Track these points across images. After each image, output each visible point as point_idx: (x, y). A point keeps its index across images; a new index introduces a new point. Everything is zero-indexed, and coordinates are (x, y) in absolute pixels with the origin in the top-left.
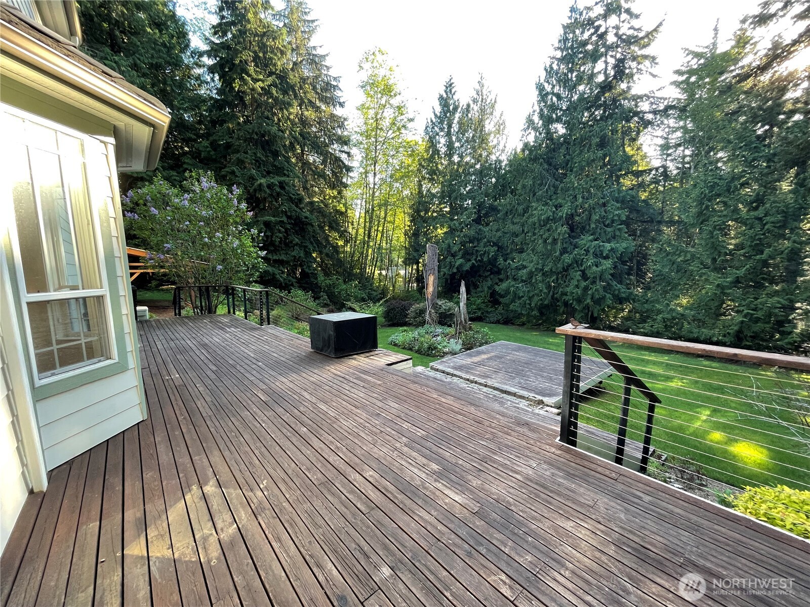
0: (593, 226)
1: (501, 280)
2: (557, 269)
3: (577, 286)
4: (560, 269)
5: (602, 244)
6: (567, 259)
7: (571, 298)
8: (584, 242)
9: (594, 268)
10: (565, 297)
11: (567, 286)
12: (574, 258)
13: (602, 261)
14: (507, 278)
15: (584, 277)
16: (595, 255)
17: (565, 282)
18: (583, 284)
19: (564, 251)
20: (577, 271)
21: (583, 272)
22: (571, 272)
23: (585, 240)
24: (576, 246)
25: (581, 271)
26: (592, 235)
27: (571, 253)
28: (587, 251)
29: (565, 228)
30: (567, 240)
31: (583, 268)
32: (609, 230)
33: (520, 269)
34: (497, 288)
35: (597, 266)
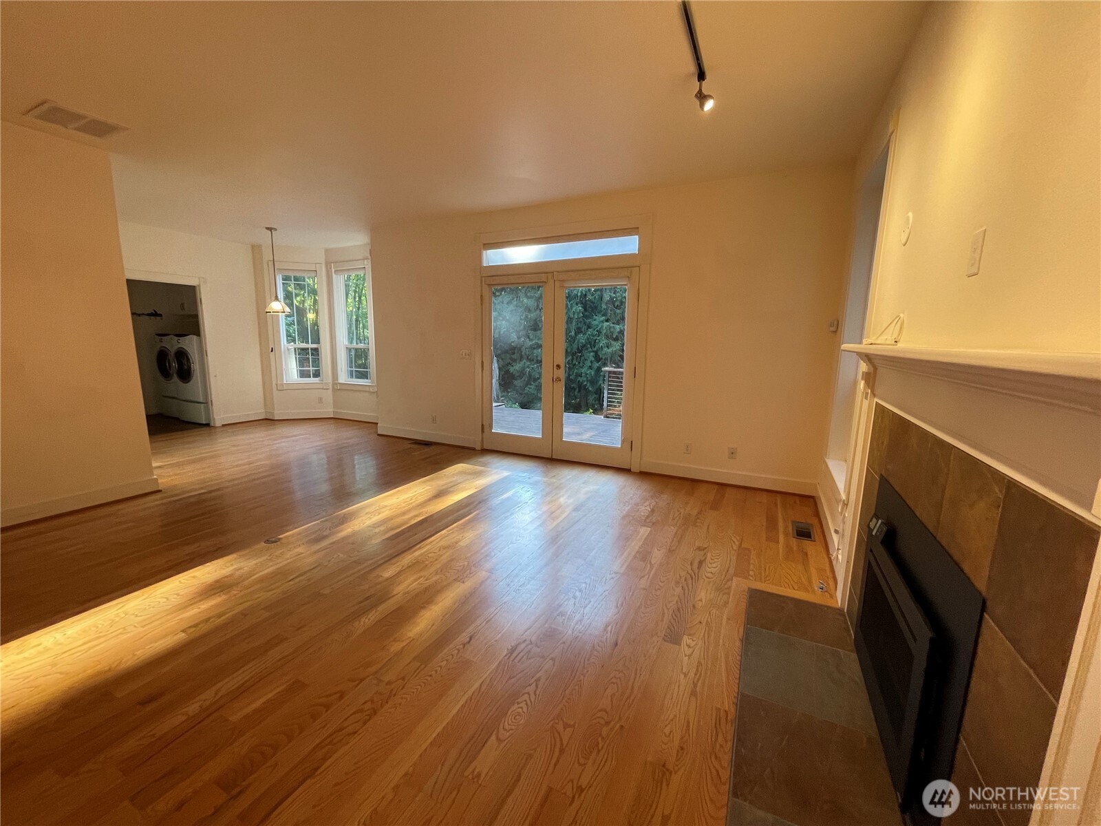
0: (604, 306)
1: (515, 361)
2: (572, 349)
3: (590, 367)
4: (575, 350)
5: (612, 325)
6: (582, 339)
7: (585, 379)
8: (596, 322)
9: (606, 349)
10: (579, 379)
11: (582, 367)
12: (588, 339)
13: (612, 342)
14: (521, 358)
15: (598, 359)
16: (607, 337)
17: (579, 363)
18: (596, 365)
19: (578, 331)
20: (590, 352)
21: (596, 352)
22: (585, 352)
23: (598, 320)
24: (589, 327)
25: (593, 352)
26: (603, 315)
27: (585, 334)
28: (599, 332)
29: (580, 308)
30: (581, 320)
31: (596, 349)
32: (618, 311)
33: (534, 349)
34: (512, 370)
35: (608, 347)
